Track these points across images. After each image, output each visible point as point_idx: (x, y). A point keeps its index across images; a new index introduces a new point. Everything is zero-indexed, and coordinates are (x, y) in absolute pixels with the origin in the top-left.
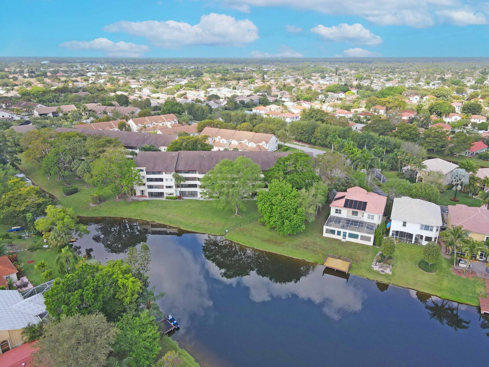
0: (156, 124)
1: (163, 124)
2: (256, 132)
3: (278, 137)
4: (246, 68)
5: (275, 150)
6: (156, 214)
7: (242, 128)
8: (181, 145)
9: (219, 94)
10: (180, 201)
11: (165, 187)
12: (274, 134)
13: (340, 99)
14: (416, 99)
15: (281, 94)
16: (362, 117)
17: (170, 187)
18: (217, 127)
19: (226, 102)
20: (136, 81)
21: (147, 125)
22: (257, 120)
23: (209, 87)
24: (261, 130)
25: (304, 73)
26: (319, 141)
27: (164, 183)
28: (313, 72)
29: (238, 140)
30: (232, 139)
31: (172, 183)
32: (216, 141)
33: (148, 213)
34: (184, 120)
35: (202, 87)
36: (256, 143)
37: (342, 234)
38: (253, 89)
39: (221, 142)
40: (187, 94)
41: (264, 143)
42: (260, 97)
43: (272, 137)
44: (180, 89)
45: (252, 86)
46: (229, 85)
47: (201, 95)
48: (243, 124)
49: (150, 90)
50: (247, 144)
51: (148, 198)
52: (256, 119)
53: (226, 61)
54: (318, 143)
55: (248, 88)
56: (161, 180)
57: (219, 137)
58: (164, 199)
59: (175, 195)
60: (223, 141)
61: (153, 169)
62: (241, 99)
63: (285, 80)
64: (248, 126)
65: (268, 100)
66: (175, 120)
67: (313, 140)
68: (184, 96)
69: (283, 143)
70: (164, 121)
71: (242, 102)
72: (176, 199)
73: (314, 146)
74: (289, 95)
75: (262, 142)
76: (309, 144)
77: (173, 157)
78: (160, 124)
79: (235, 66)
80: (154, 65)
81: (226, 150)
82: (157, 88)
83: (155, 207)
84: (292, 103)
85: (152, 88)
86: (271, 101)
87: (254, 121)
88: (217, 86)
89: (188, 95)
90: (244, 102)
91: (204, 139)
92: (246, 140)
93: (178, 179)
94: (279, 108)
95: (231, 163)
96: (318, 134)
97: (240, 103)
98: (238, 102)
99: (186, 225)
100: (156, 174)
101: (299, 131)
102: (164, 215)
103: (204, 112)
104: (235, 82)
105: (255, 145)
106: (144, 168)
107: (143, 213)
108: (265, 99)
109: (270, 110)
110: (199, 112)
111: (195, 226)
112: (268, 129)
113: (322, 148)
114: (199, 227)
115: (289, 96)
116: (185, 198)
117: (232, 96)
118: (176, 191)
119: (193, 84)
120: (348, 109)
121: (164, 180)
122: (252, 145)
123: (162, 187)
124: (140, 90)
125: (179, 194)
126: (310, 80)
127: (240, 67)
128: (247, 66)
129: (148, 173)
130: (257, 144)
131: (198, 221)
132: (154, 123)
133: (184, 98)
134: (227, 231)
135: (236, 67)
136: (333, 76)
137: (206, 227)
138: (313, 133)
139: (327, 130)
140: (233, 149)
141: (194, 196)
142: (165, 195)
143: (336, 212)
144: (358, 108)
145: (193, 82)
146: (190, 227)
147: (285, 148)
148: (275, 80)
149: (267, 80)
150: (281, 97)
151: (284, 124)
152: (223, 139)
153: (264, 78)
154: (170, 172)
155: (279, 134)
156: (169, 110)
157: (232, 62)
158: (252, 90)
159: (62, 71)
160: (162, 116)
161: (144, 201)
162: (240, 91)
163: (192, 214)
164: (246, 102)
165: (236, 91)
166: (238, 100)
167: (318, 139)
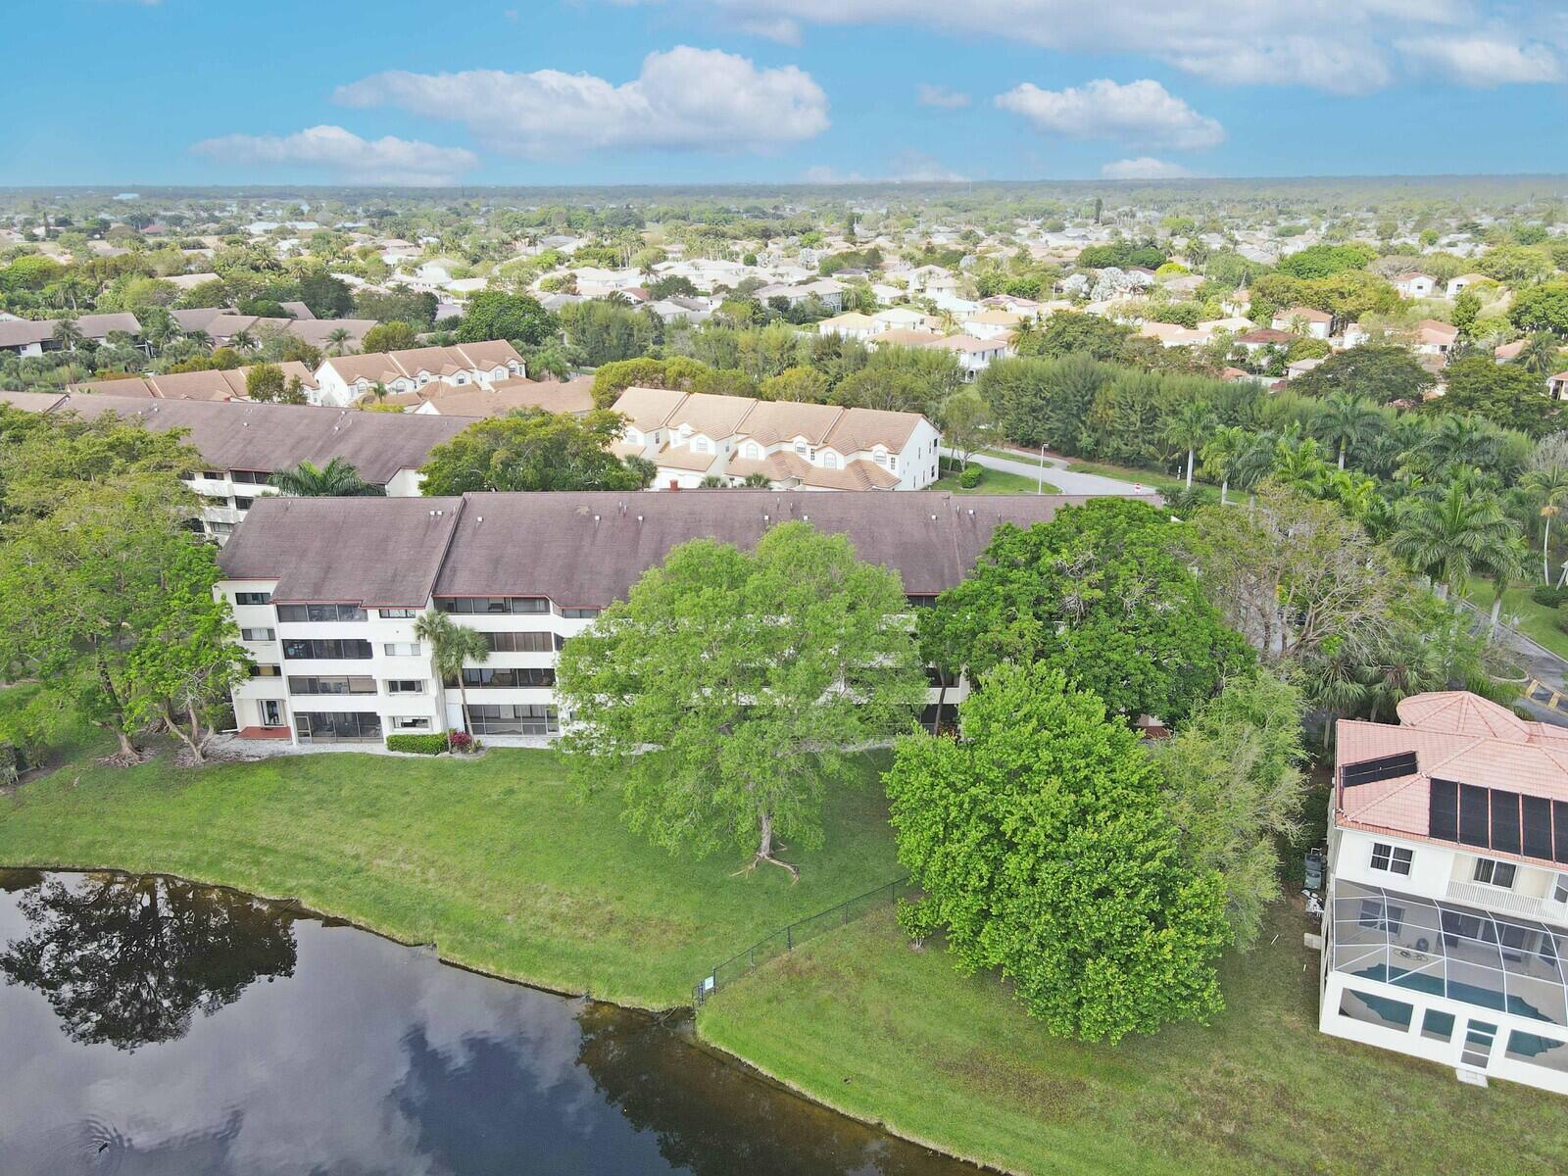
0: (434, 379)
1: (461, 381)
2: (846, 404)
3: (941, 425)
4: (788, 207)
5: (930, 480)
6: (312, 852)
7: (785, 388)
8: (484, 461)
9: (693, 280)
10: (465, 765)
11: (381, 688)
12: (922, 410)
13: (1142, 287)
14: (1420, 287)
15: (920, 276)
16: (1252, 347)
17: (409, 686)
18: (677, 387)
19: (717, 304)
20: (406, 243)
21: (394, 385)
22: (842, 361)
23: (662, 257)
24: (866, 397)
25: (986, 219)
26: (1115, 442)
27: (377, 668)
28: (1018, 216)
29: (766, 441)
30: (740, 437)
31: (420, 663)
32: (673, 446)
33: (270, 843)
34: (547, 365)
35: (636, 257)
36: (845, 453)
37: (1460, 1031)
38: (816, 263)
39: (693, 449)
40: (578, 281)
41: (880, 449)
42: (846, 285)
43: (913, 425)
44: (557, 266)
45: (816, 255)
46: (731, 254)
47: (631, 280)
48: (787, 372)
49: (447, 269)
50: (807, 457)
51: (293, 746)
52: (839, 355)
53: (723, 191)
54: (1109, 451)
55: (800, 259)
56: (362, 649)
57: (686, 428)
58: (380, 749)
59: (436, 728)
60: (703, 446)
61: (317, 589)
62: (776, 293)
63: (926, 234)
64: (809, 383)
65: (874, 296)
66: (513, 364)
67: (1085, 440)
68: (568, 285)
69: (959, 454)
70: (467, 369)
71: (780, 304)
72: (444, 747)
73: (1089, 465)
74: (950, 279)
75: (875, 448)
76: (1066, 455)
77: (432, 525)
78: (450, 381)
79: (752, 202)
80: (483, 201)
81: (711, 483)
82: (475, 262)
83: (321, 802)
84: (969, 305)
85: (457, 264)
86: (887, 302)
87: (831, 364)
88: (688, 254)
89: (580, 284)
90: (788, 303)
91: (598, 432)
92: (801, 441)
93: (447, 643)
94: (922, 323)
95: (731, 564)
96: (1111, 412)
97: (771, 305)
98: (765, 303)
99: (471, 929)
100: (332, 618)
101: (1025, 400)
102: (357, 857)
103: (631, 335)
104: (751, 245)
105: (841, 462)
106: (268, 587)
107: (241, 845)
108: (866, 292)
109: (888, 327)
110: (613, 334)
111: (523, 943)
112: (896, 392)
113: (1126, 472)
114: (543, 949)
115: (951, 282)
116: (489, 741)
117: (740, 284)
118: (443, 708)
119: (602, 251)
120: (1188, 320)
121: (377, 651)
122: (831, 461)
123: (366, 686)
124: (412, 268)
125: (458, 724)
126: (1013, 238)
127: (767, 205)
128: (791, 202)
129: (285, 613)
130: (852, 458)
131: (541, 903)
132: (424, 375)
133: (566, 292)
134: (709, 984)
135: (759, 206)
136: (1087, 225)
137: (584, 947)
138: (1085, 408)
139: (1149, 394)
140: (743, 481)
141: (541, 731)
142: (387, 730)
143: (1378, 863)
144: (1221, 318)
145: (605, 243)
146: (489, 946)
147: (971, 472)
148: (890, 238)
149: (863, 240)
150: (919, 287)
151: (956, 377)
152: (702, 438)
153: (852, 232)
154: (408, 609)
155: (942, 413)
156: (490, 326)
157: (745, 192)
158: (813, 268)
159: (164, 218)
160: (459, 349)
161: (272, 761)
162: (770, 269)
163: (513, 847)
164: (793, 304)
165: (757, 269)
166: (764, 297)
167: (1110, 434)
